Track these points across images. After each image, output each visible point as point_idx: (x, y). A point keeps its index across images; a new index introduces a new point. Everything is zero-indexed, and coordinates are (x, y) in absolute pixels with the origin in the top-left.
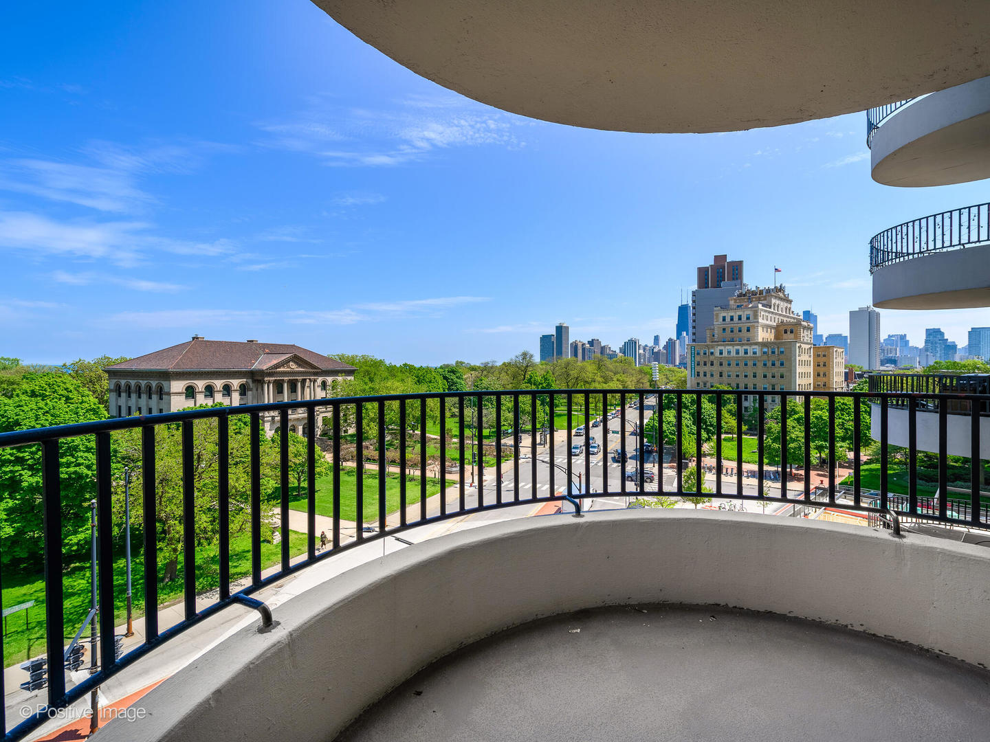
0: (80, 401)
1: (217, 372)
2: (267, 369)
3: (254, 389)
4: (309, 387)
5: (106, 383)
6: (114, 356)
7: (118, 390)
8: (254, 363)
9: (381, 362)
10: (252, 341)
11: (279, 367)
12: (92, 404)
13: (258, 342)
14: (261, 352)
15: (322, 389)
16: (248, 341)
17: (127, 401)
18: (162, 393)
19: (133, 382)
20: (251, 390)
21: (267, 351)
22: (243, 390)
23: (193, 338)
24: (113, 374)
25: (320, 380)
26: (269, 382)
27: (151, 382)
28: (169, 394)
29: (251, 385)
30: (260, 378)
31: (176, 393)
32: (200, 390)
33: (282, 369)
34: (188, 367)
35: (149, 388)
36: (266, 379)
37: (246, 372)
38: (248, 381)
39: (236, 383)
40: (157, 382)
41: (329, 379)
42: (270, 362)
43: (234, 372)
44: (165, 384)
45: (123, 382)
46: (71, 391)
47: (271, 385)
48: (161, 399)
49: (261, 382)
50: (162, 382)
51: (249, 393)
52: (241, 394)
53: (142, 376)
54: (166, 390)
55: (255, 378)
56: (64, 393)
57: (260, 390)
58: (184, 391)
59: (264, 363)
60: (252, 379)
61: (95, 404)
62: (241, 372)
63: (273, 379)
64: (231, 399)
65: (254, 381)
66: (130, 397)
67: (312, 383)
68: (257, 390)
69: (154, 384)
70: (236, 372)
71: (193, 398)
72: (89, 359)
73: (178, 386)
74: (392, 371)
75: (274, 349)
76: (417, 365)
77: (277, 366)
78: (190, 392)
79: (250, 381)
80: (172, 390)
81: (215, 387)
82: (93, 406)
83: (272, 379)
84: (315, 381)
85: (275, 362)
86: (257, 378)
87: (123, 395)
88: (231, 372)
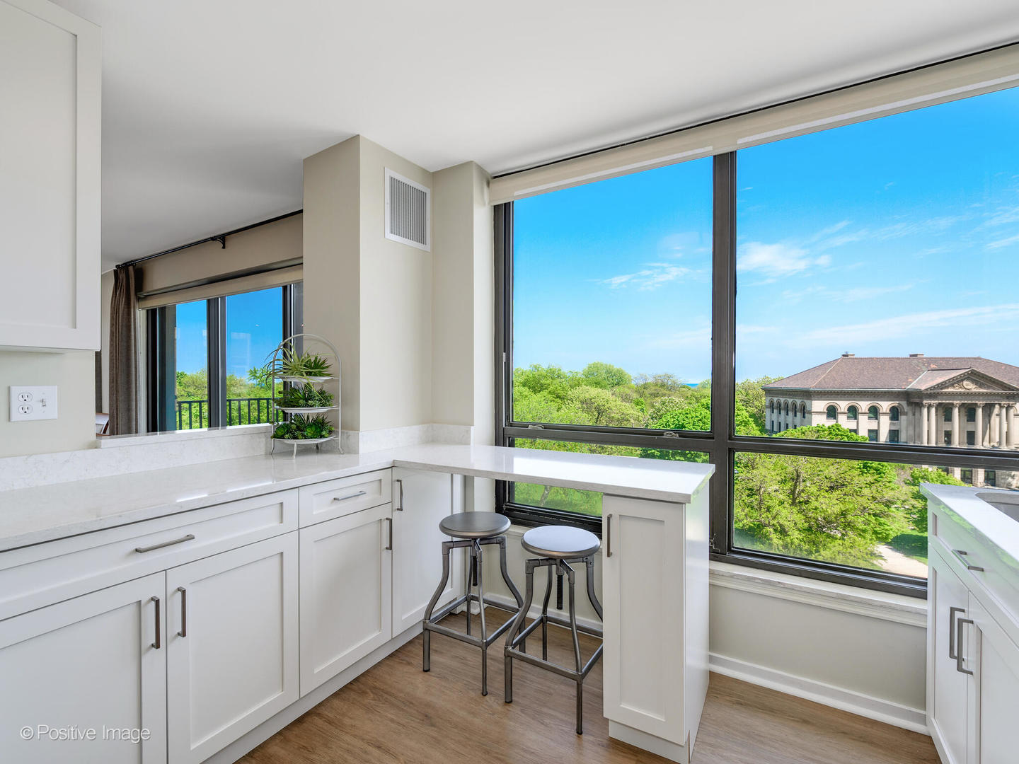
1: (861, 392)
2: (927, 390)
3: (910, 413)
5: (765, 401)
6: (773, 376)
7: (771, 406)
8: (911, 382)
10: (916, 355)
11: (947, 387)
13: (925, 356)
14: (924, 368)
16: (911, 356)
17: (778, 417)
18: (805, 412)
20: (906, 414)
21: (933, 366)
22: (895, 414)
23: (844, 355)
24: (769, 391)
26: (930, 406)
27: (797, 400)
28: (810, 413)
29: (906, 408)
30: (918, 401)
31: (817, 412)
32: (843, 411)
33: (950, 390)
34: (830, 386)
35: (795, 406)
36: (925, 402)
37: (899, 392)
38: (901, 402)
39: (885, 406)
40: (801, 400)
42: (933, 380)
43: (882, 392)
44: (807, 402)
45: (775, 399)
47: (933, 410)
48: (804, 417)
49: (919, 405)
50: (805, 401)
51: (903, 418)
52: (892, 418)
53: (789, 395)
54: (808, 408)
55: (912, 400)
57: (917, 415)
58: (825, 411)
59: (923, 382)
60: (908, 401)
62: (892, 392)
63: (937, 402)
64: (879, 423)
65: (910, 404)
66: (780, 413)
67: (1004, 409)
68: (914, 415)
69: (798, 402)
70: (885, 392)
71: (835, 418)
73: (819, 405)
75: (941, 364)
77: (942, 385)
78: (832, 413)
79: (904, 403)
80: (813, 410)
81: (859, 407)
82: (745, 419)
83: (934, 402)
85: (939, 380)
86: (914, 400)
87: (776, 411)
88: (878, 392)
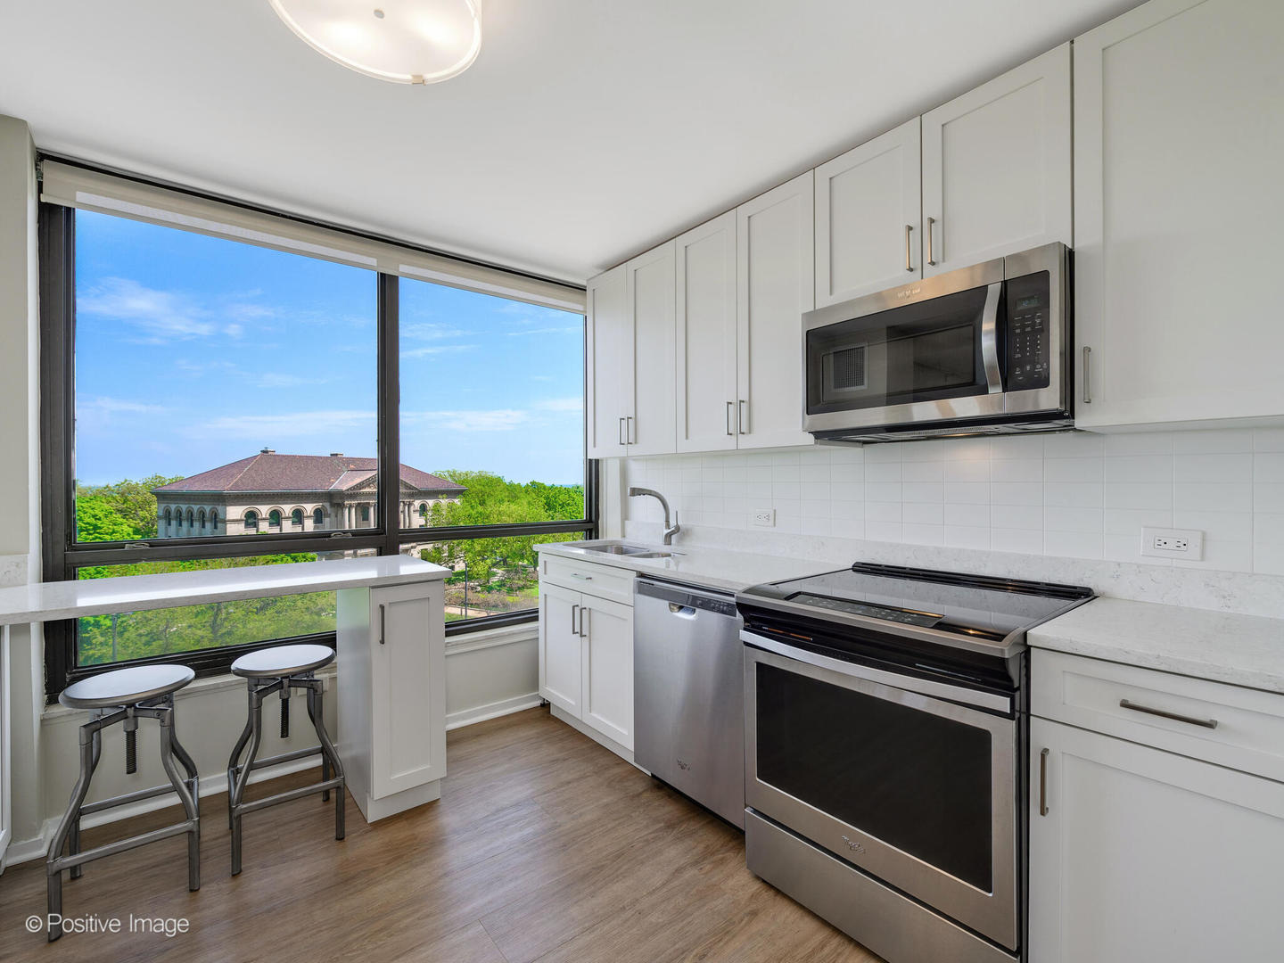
0: (111, 531)
1: (285, 494)
2: (348, 490)
3: (333, 514)
4: (404, 512)
5: (155, 508)
6: (168, 476)
7: (167, 517)
8: (333, 483)
9: (499, 481)
10: (336, 455)
11: (364, 488)
12: (125, 534)
13: (344, 456)
14: (344, 468)
15: (420, 515)
16: (332, 455)
17: (178, 531)
18: (217, 520)
19: (184, 507)
20: (329, 516)
21: (352, 467)
22: (319, 516)
23: (263, 452)
24: (162, 496)
25: (417, 503)
26: (350, 507)
27: (205, 507)
28: (225, 521)
29: (329, 510)
30: (340, 501)
31: (233, 521)
32: (264, 516)
33: (367, 490)
34: (249, 488)
35: (202, 514)
36: (346, 502)
37: (323, 493)
38: (324, 504)
39: (309, 508)
40: (211, 507)
41: (431, 503)
42: (352, 480)
43: (306, 493)
44: (220, 508)
46: (100, 519)
47: (353, 511)
48: (216, 526)
49: (340, 506)
50: (217, 507)
51: (326, 518)
52: (315, 522)
53: (194, 500)
54: (221, 516)
55: (334, 501)
56: (92, 521)
57: (339, 517)
58: (243, 518)
59: (345, 482)
60: (330, 502)
61: (129, 535)
62: (316, 493)
63: (356, 502)
64: (303, 525)
65: (332, 505)
66: (181, 525)
67: (407, 507)
68: (336, 516)
69: (207, 509)
70: (309, 494)
71: (255, 526)
72: (138, 478)
73: (235, 512)
74: (513, 492)
75: (360, 465)
76: (548, 483)
77: (360, 486)
78: (251, 519)
79: (327, 505)
80: (229, 517)
83: (354, 502)
84: (410, 504)
85: (358, 481)
86: (336, 501)
87: (173, 523)
88: (302, 493)
